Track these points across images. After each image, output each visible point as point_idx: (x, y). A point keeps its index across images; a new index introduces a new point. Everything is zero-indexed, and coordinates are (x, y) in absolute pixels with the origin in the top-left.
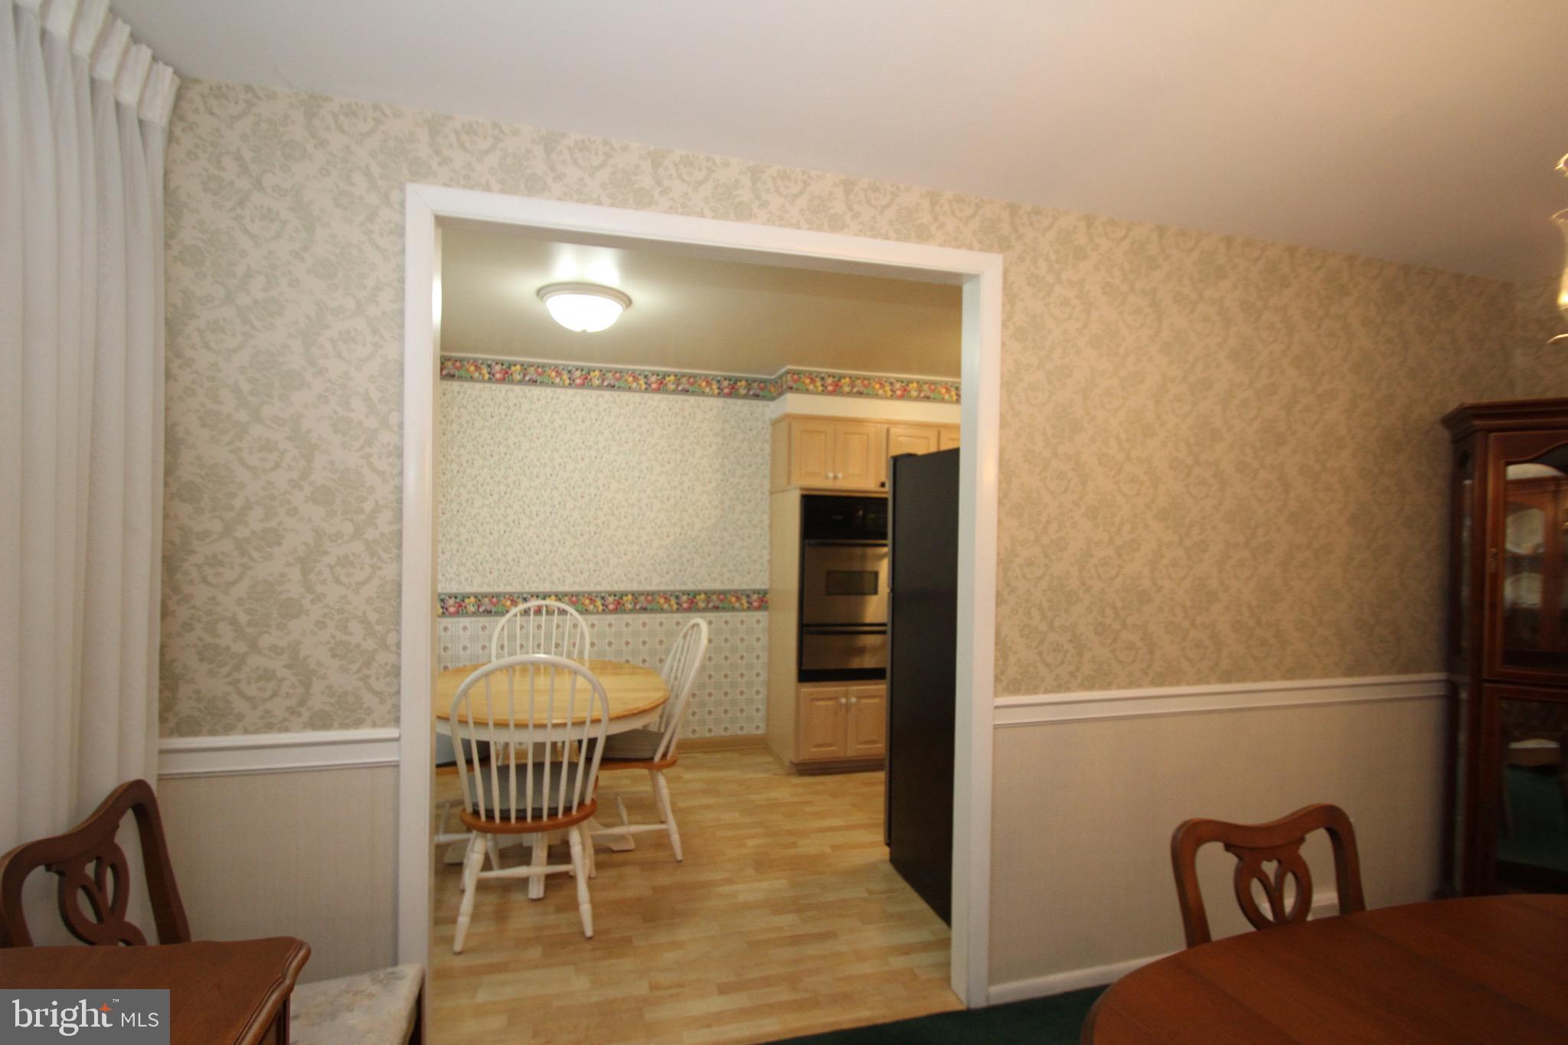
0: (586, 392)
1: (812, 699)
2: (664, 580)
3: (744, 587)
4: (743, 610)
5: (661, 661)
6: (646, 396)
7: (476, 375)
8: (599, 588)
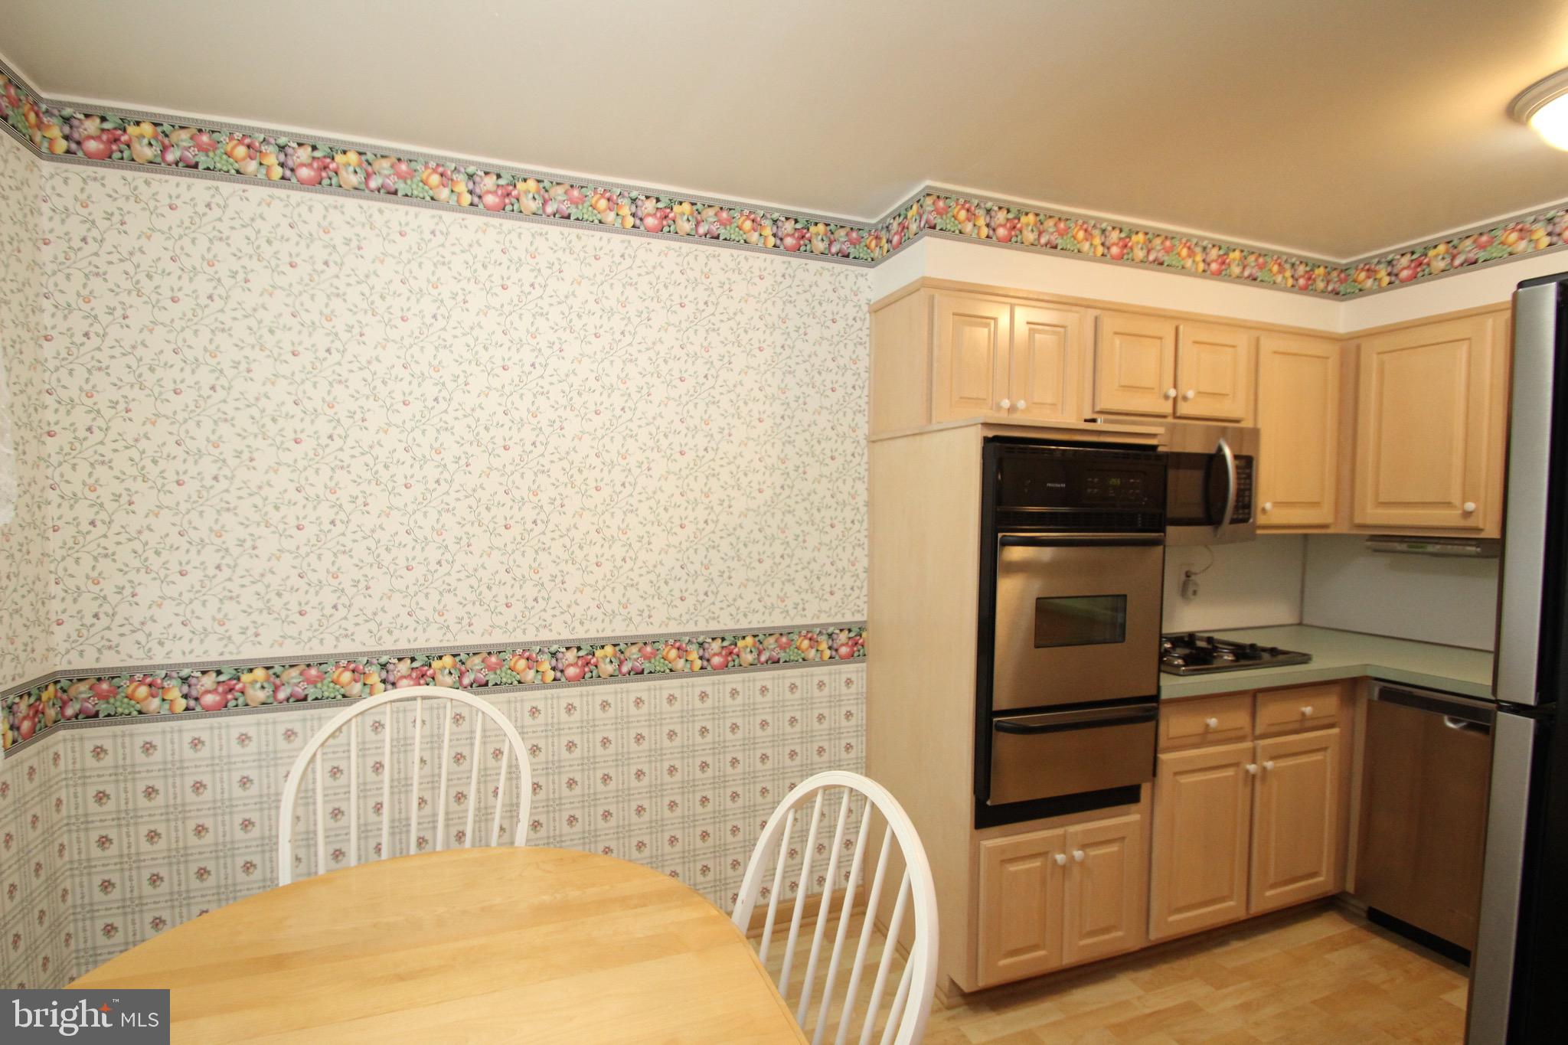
0: (508, 224)
1: (1004, 862)
2: (675, 613)
3: (824, 619)
4: (822, 663)
5: (735, 864)
6: (636, 241)
7: (252, 166)
8: (545, 636)
